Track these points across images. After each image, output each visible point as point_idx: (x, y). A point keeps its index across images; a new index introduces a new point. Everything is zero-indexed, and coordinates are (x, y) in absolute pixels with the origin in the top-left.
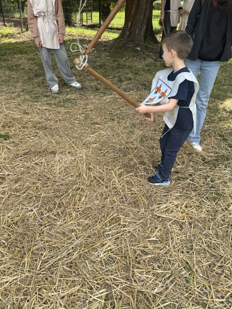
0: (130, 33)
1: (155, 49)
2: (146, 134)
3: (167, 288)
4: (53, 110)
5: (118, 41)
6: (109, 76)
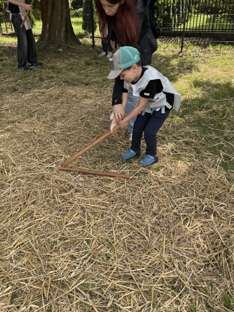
0: (50, 35)
1: (78, 49)
5: (38, 44)
6: (29, 77)
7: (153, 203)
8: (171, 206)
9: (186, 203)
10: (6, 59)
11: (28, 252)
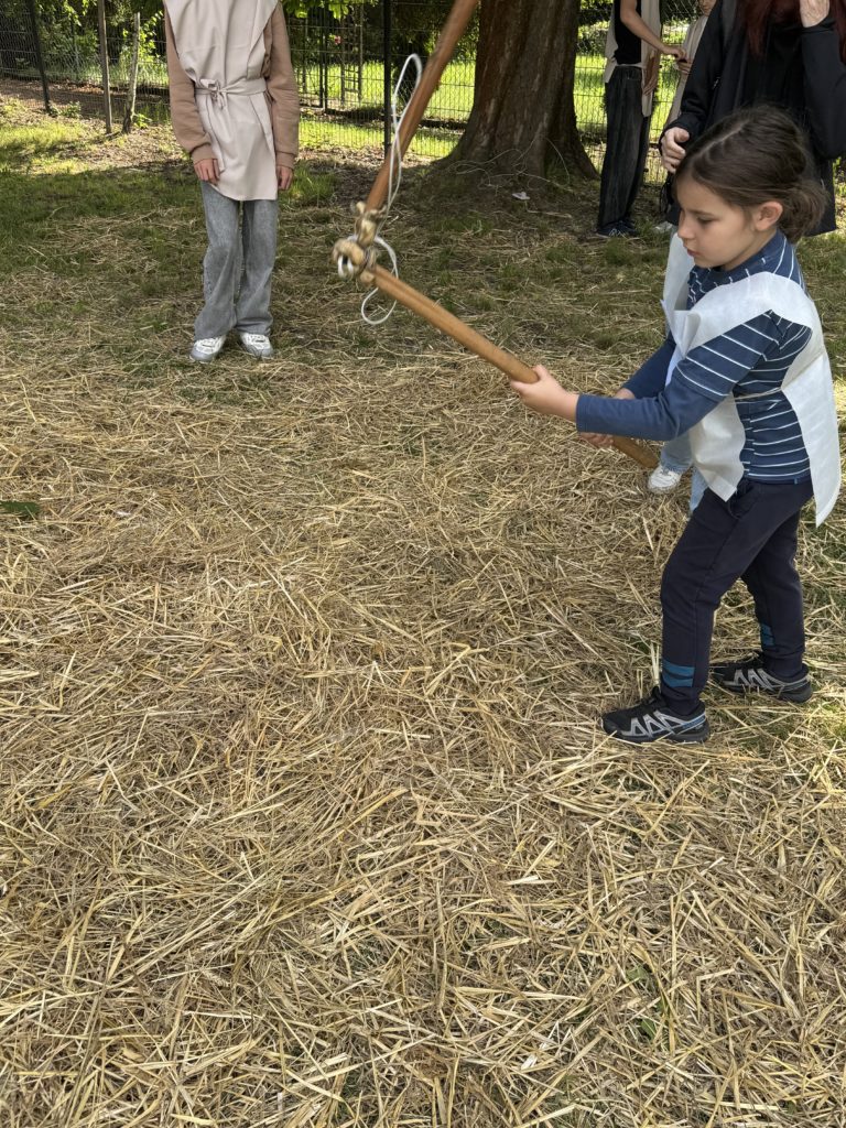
0: (492, 140)
1: (583, 198)
2: (530, 504)
3: (569, 1057)
4: (200, 417)
5: (448, 169)
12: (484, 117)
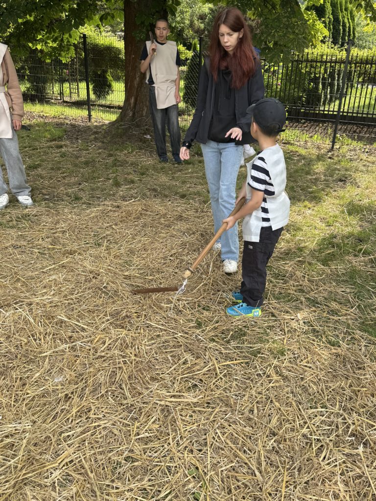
0: (134, 114)
5: (116, 126)
6: (99, 178)
7: (272, 414)
8: (299, 421)
9: (323, 418)
10: (66, 146)
11: (78, 476)
12: (130, 104)
